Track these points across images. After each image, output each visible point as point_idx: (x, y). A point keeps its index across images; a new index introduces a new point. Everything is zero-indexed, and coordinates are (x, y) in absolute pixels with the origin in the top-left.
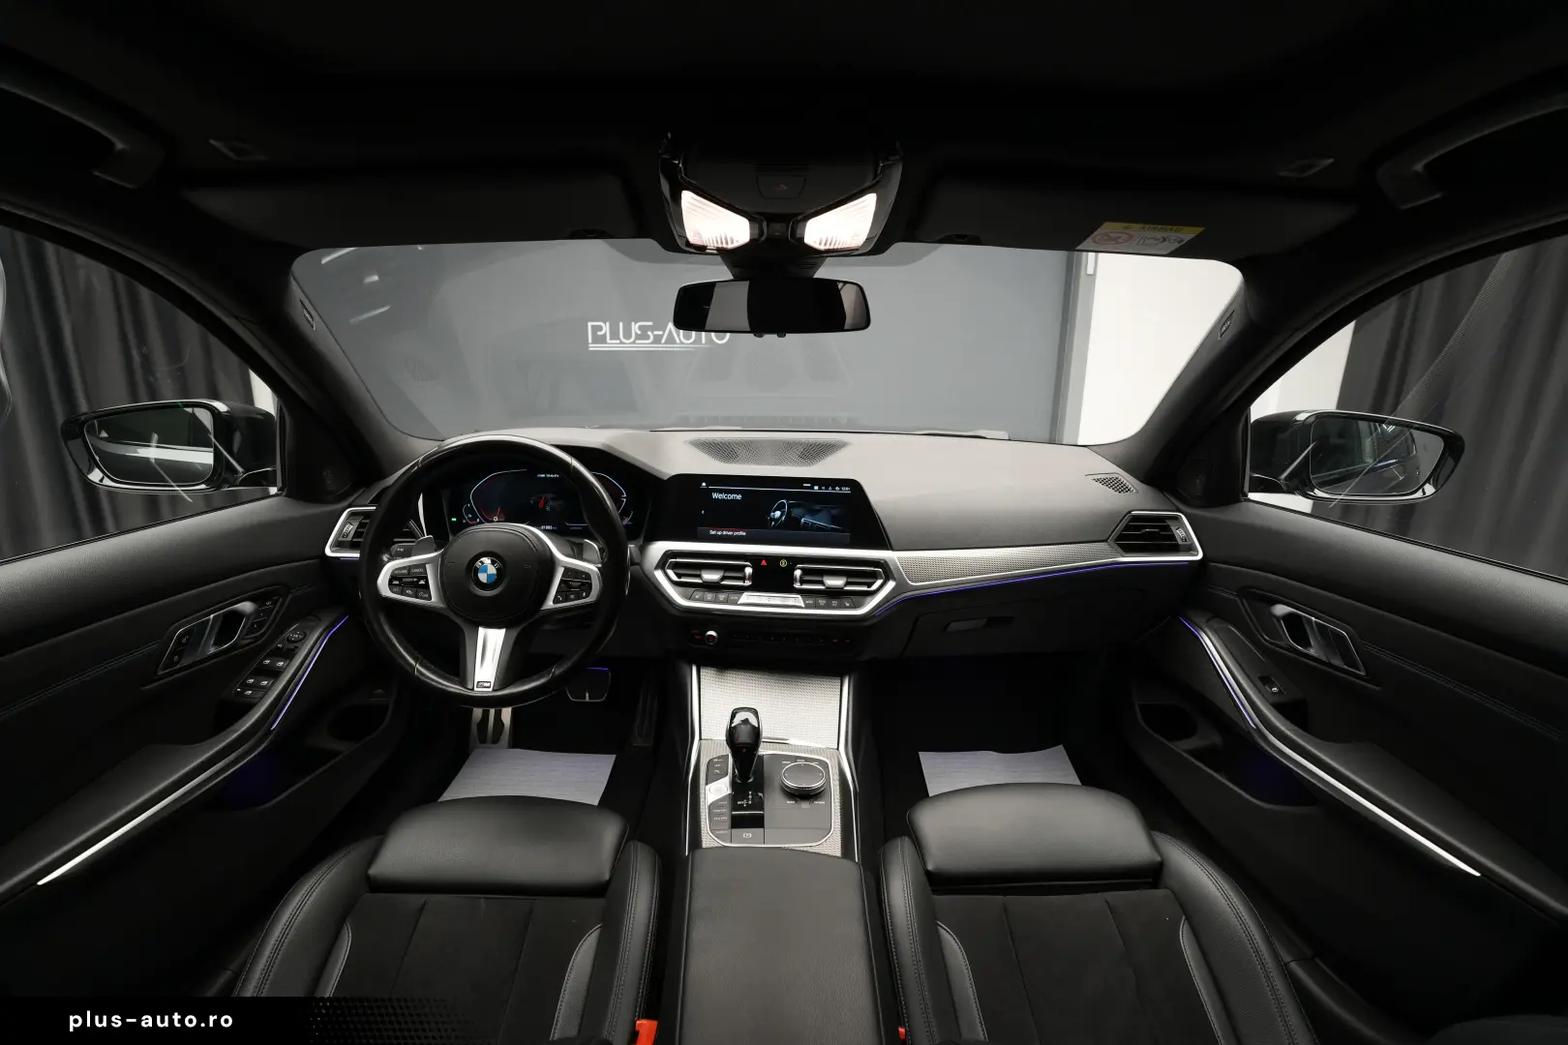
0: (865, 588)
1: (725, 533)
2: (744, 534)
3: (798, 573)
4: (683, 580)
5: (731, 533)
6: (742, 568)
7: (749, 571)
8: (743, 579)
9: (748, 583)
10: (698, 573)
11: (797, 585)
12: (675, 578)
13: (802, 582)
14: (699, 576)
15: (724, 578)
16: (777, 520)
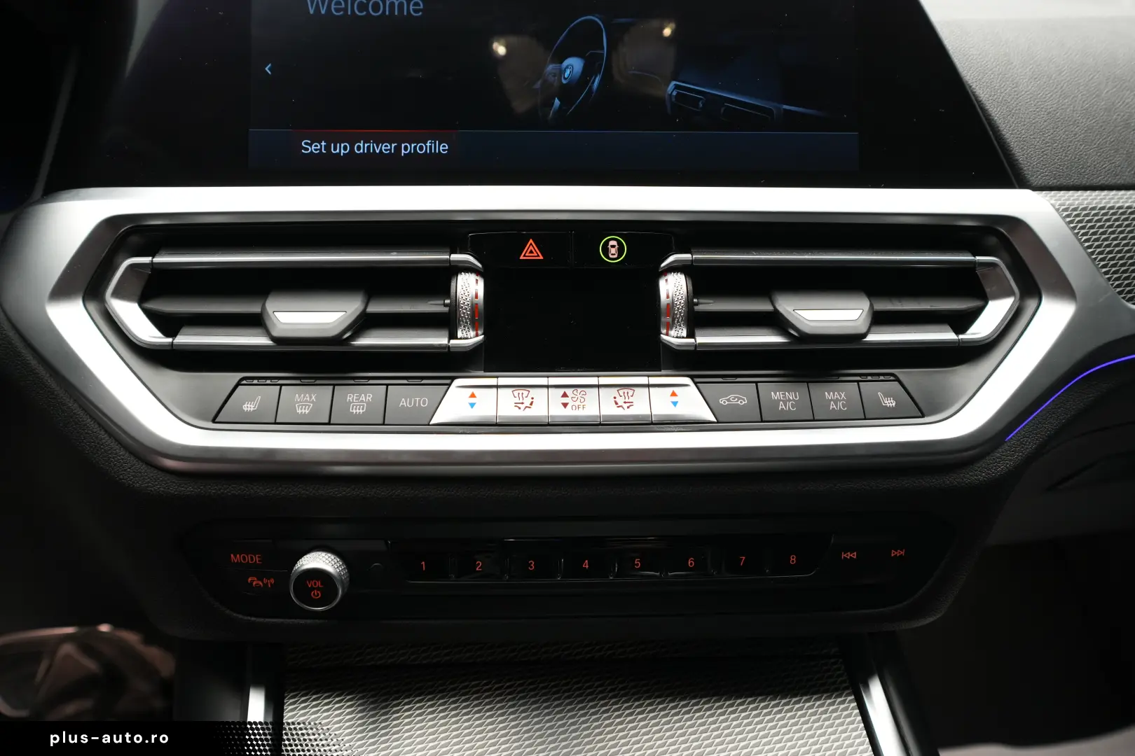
0: (948, 335)
1: (362, 147)
2: (443, 148)
3: (673, 287)
4: (186, 338)
5: (386, 148)
6: (440, 280)
7: (470, 287)
8: (448, 322)
9: (469, 338)
10: (253, 308)
11: (675, 337)
12: (147, 332)
13: (696, 321)
14: (257, 322)
15: (365, 323)
16: (569, 91)
